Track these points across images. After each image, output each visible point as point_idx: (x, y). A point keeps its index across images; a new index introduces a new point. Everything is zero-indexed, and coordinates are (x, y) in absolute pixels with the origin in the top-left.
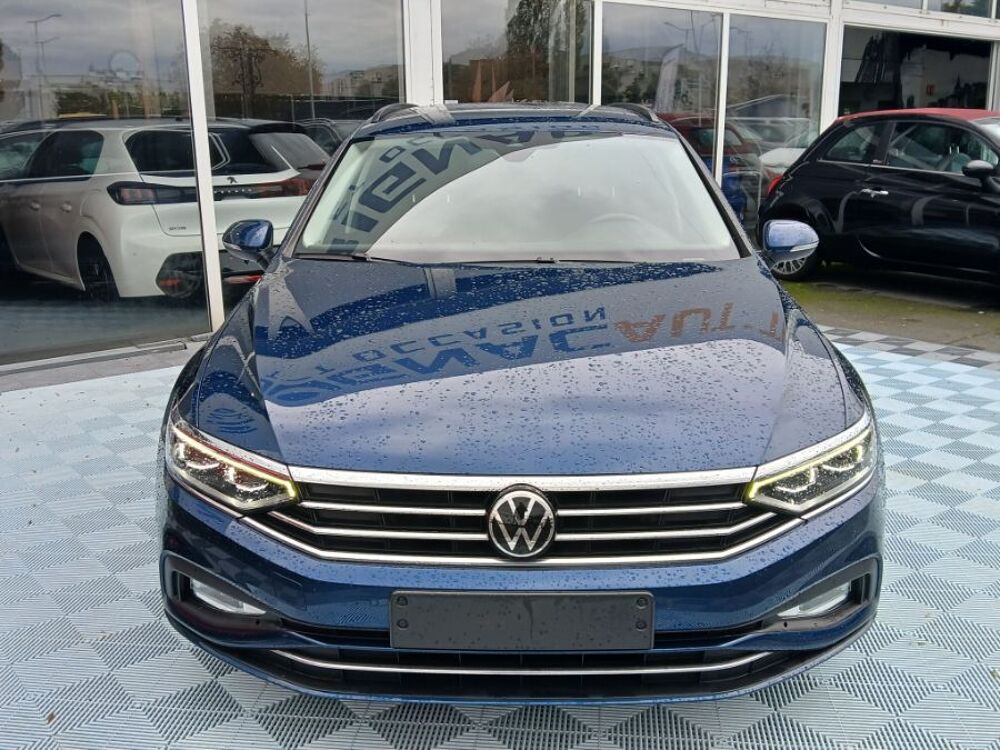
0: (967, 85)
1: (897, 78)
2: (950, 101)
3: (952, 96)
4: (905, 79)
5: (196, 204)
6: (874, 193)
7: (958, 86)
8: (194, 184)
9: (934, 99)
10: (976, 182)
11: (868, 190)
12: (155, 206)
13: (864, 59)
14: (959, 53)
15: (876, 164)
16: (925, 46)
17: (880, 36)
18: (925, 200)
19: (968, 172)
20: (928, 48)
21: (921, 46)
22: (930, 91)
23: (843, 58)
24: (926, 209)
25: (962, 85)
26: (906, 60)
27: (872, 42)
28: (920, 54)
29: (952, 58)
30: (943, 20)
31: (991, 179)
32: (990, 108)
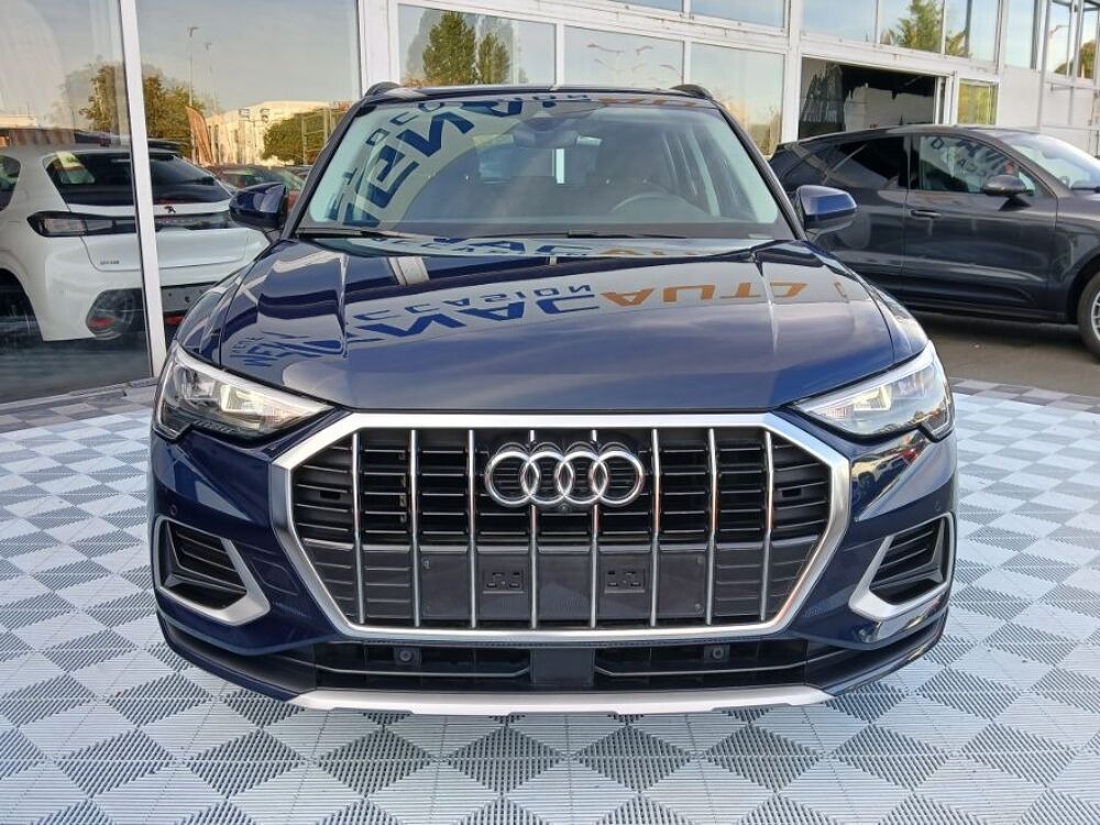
1: (841, 116)
4: (848, 115)
5: (135, 236)
8: (133, 213)
12: (84, 238)
13: (808, 97)
14: (901, 92)
16: (867, 85)
17: (824, 75)
20: (870, 86)
21: (863, 84)
26: (849, 99)
28: (862, 93)
29: (894, 97)
30: (896, 55)
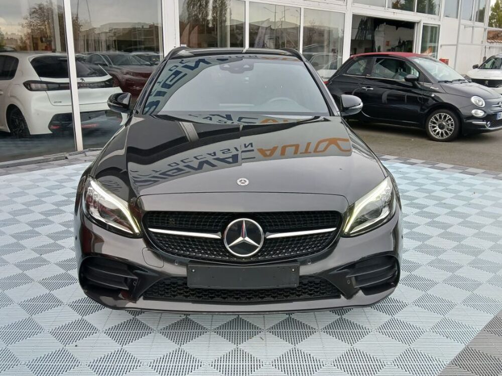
0: (403, 41)
1: (373, 37)
2: (396, 48)
3: (397, 46)
4: (376, 38)
5: (69, 91)
6: (367, 89)
7: (400, 42)
9: (390, 48)
10: (410, 84)
11: (364, 88)
12: (47, 92)
13: (359, 29)
14: (400, 27)
15: (368, 76)
16: (385, 23)
17: (365, 19)
18: (388, 92)
19: (407, 80)
20: (386, 24)
21: (383, 23)
22: (388, 44)
23: (352, 28)
24: (388, 95)
25: (402, 42)
26: (377, 29)
27: (362, 21)
28: (382, 27)
29: (397, 29)
30: (394, 13)
31: (416, 82)
32: (414, 52)
